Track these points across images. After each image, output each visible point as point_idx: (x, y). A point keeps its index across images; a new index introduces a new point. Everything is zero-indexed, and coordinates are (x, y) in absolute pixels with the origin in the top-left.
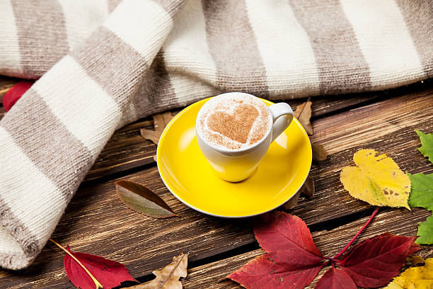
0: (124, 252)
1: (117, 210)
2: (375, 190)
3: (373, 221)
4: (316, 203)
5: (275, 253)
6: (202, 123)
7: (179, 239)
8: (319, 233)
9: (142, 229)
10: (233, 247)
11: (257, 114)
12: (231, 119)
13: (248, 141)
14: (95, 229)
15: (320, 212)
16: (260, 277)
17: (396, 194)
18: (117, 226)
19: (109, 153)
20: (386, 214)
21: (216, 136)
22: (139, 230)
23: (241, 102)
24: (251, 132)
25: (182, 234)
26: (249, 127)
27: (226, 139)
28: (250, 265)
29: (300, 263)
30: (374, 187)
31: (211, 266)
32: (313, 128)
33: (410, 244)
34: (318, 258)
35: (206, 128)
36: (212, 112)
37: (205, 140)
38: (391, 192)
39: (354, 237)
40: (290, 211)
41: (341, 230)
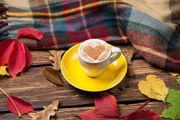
0: (38, 97)
1: (40, 79)
2: (152, 92)
3: (146, 105)
4: (124, 93)
5: (100, 109)
6: (81, 49)
7: (62, 96)
8: (122, 105)
9: (48, 89)
10: (84, 104)
11: (105, 49)
12: (93, 49)
13: (98, 60)
14: (29, 85)
15: (125, 97)
16: (91, 118)
17: (161, 95)
18: (38, 86)
19: (44, 56)
20: (152, 103)
21: (85, 55)
22: (47, 89)
23: (100, 43)
24: (100, 56)
25: (64, 94)
26: (100, 54)
27: (89, 57)
28: (88, 112)
29: (109, 115)
30: (152, 90)
31: (72, 109)
32: (132, 62)
33: (157, 116)
34: (118, 115)
35: (82, 51)
36: (86, 45)
37: (80, 56)
38: (159, 94)
39: (136, 110)
40: (112, 94)
41: (131, 106)
